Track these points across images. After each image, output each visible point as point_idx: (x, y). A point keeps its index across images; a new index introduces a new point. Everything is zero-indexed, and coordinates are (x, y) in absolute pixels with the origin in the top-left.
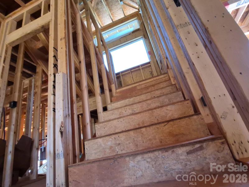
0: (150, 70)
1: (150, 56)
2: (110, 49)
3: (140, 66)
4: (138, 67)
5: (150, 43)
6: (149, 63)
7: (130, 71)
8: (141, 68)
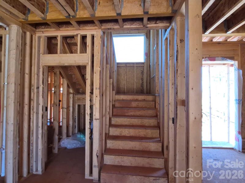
0: (142, 70)
1: (146, 57)
2: (113, 35)
3: (135, 64)
4: (133, 63)
5: (150, 44)
6: (143, 63)
7: (125, 65)
8: (135, 65)
